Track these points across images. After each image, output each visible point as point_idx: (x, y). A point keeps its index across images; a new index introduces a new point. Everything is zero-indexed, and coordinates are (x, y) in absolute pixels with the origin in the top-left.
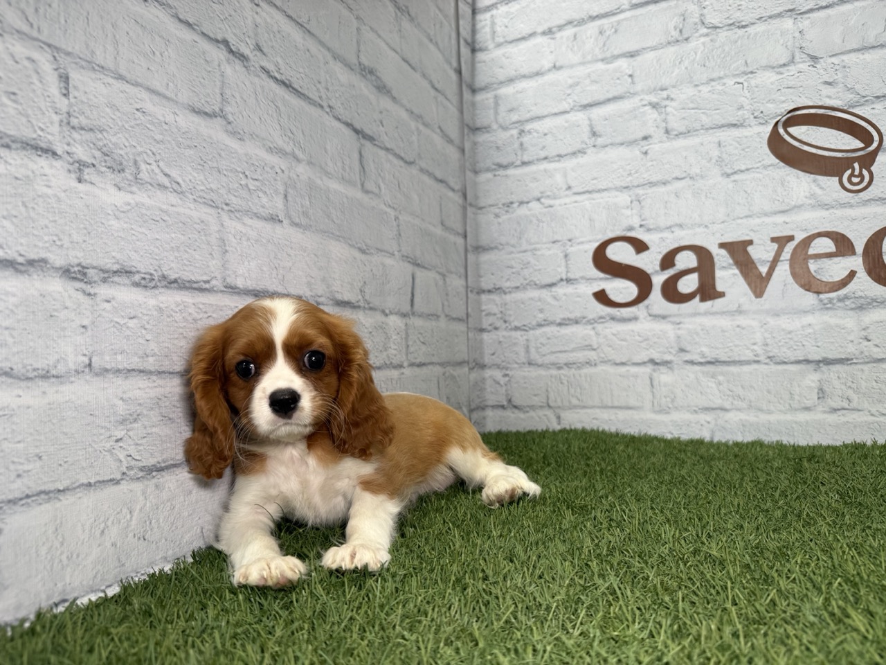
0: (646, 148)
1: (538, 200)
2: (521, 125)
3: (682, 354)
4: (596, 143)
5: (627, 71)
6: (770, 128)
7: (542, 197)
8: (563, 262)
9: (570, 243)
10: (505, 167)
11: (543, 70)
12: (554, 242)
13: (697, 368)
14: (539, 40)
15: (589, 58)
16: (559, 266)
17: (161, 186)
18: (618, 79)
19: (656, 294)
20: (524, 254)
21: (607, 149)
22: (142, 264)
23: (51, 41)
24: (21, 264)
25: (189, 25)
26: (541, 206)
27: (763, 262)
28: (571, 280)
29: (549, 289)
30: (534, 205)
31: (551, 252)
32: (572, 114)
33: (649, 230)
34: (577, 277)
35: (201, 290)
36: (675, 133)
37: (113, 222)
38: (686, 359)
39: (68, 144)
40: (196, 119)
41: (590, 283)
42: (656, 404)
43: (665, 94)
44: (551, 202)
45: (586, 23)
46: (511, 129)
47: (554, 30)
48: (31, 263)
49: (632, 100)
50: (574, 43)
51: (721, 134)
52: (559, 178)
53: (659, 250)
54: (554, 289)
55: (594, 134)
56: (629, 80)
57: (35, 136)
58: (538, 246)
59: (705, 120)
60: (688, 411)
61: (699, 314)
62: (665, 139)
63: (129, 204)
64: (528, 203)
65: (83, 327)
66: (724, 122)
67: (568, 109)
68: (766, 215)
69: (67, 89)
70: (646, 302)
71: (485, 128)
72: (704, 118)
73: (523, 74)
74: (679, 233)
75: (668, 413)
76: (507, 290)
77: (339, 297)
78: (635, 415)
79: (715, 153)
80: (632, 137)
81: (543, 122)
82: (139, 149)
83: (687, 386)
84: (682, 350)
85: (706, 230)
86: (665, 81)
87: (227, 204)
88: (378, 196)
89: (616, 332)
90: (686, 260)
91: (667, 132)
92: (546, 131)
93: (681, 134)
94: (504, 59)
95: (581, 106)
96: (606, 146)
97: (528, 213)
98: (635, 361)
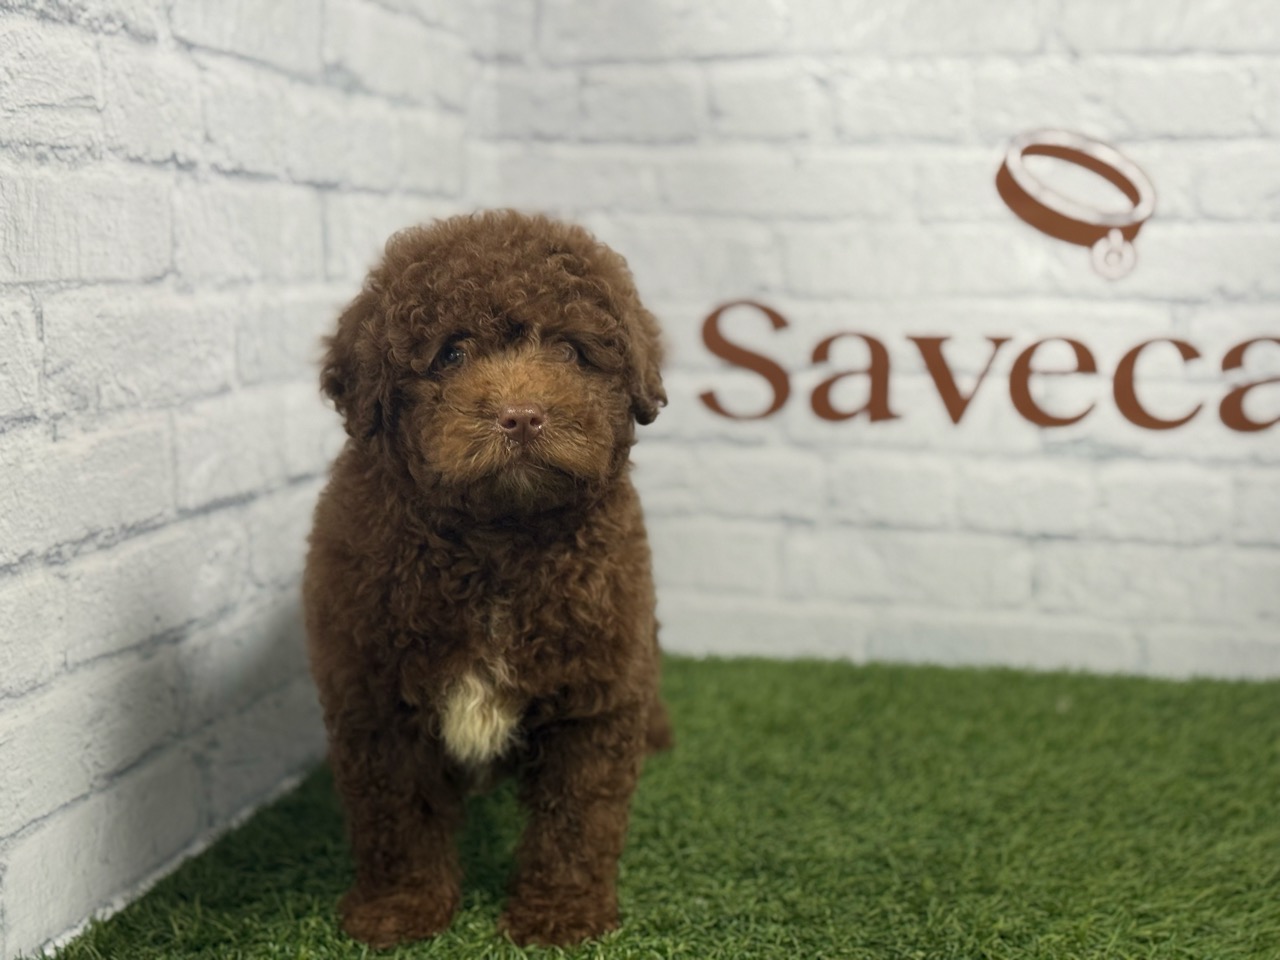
2: (584, 68)
3: (832, 509)
4: (716, 128)
10: (548, 139)
13: (853, 532)
17: (120, 407)
19: (799, 404)
22: (104, 520)
23: (30, 279)
24: (15, 565)
25: (138, 160)
33: (794, 296)
35: (156, 528)
36: (852, 135)
37: (82, 478)
38: (838, 516)
39: (45, 399)
40: (149, 292)
48: (22, 560)
51: (922, 152)
52: (647, 179)
55: (715, 112)
57: (21, 406)
59: (901, 121)
61: (865, 445)
62: (833, 143)
63: (93, 447)
65: (61, 618)
68: (978, 294)
69: (42, 330)
70: (783, 415)
74: (842, 307)
79: (911, 183)
80: (780, 130)
82: (100, 368)
84: (832, 502)
86: (840, 39)
87: (178, 395)
91: (839, 131)
92: (628, 89)
98: (757, 514)
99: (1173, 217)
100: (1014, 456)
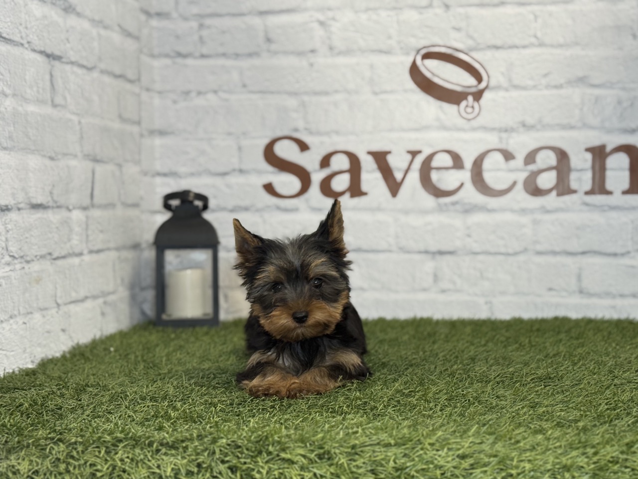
0: (312, 60)
1: (215, 92)
2: (202, 18)
4: (270, 49)
6: (411, 60)
7: (219, 90)
8: (237, 153)
9: (243, 137)
10: (186, 57)
12: (230, 134)
16: (232, 157)
19: (315, 189)
20: (201, 142)
21: (279, 55)
26: (218, 99)
27: (399, 170)
28: (243, 171)
29: (223, 177)
30: (211, 96)
31: (225, 143)
32: (249, 17)
33: (311, 133)
34: (249, 169)
36: (338, 50)
41: (260, 175)
43: (330, 14)
44: (227, 96)
49: (303, 15)
51: (373, 58)
52: (235, 75)
53: (318, 152)
54: (227, 178)
55: (269, 40)
58: (214, 136)
59: (362, 43)
62: (329, 54)
64: (206, 93)
66: (375, 47)
67: (247, 12)
68: (403, 130)
70: (306, 195)
71: (166, 14)
72: (361, 41)
74: (336, 138)
76: (183, 175)
77: (34, 201)
79: (368, 74)
80: (301, 48)
81: (221, 20)
85: (356, 138)
86: (331, 2)
89: (280, 221)
91: (331, 48)
92: (224, 29)
93: (342, 52)
95: (258, 12)
96: (279, 53)
97: (206, 103)
99: (498, 88)
100: (424, 212)
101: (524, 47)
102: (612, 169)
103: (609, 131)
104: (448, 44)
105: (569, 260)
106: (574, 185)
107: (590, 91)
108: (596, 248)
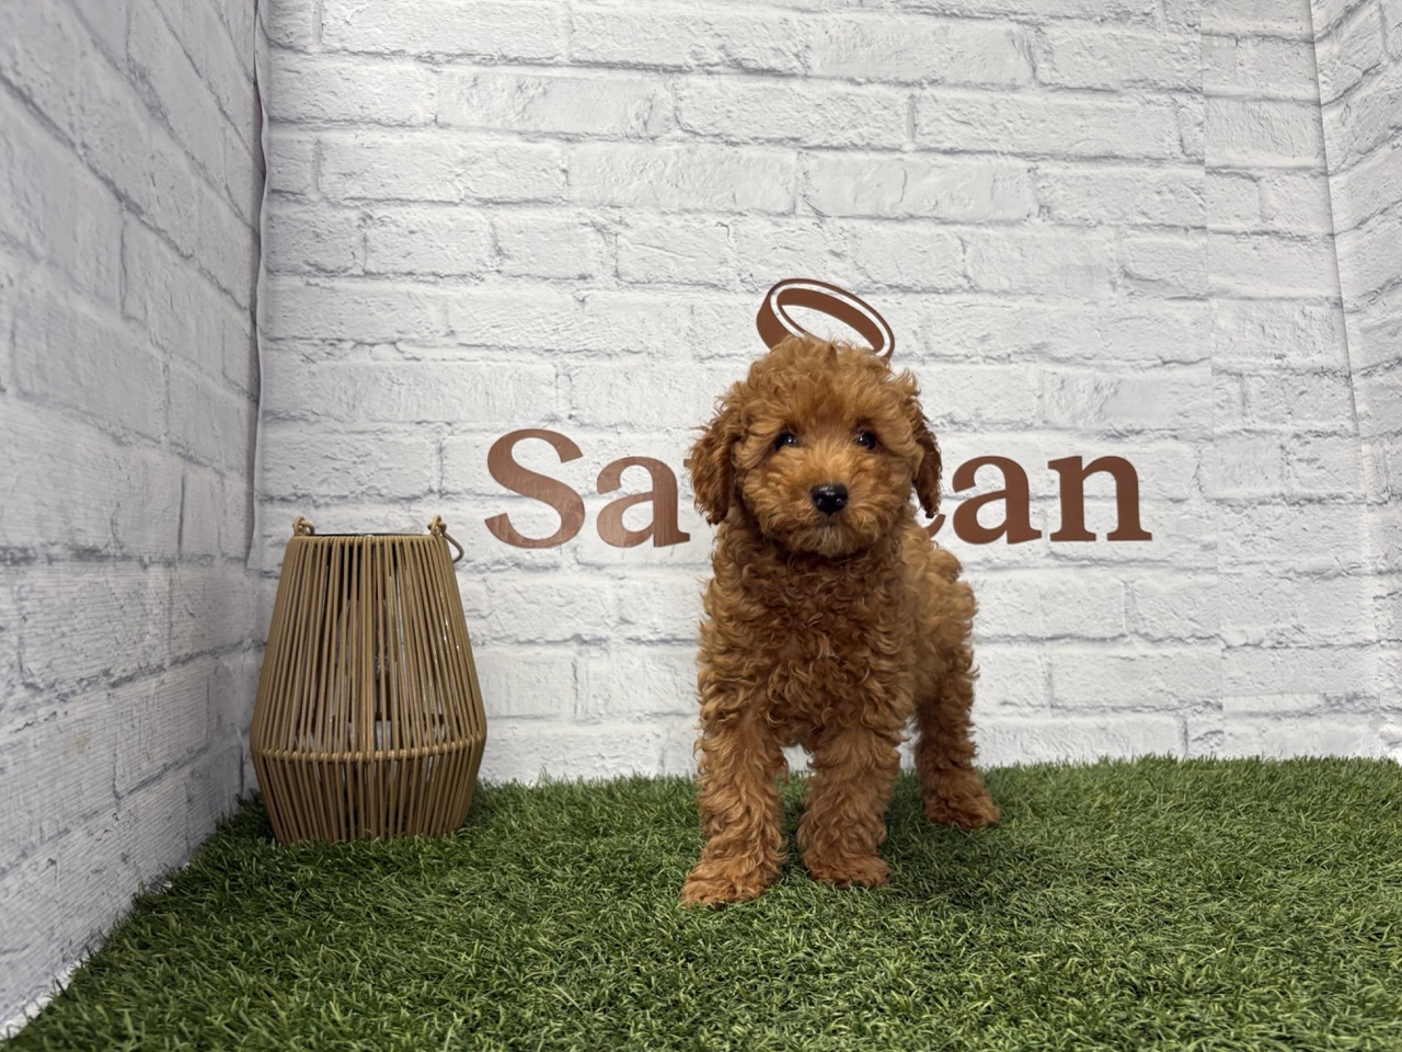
0: (585, 293)
1: (394, 343)
2: (367, 205)
3: (623, 627)
4: (501, 268)
5: (560, 162)
6: (761, 300)
7: (400, 340)
8: (435, 461)
9: (448, 429)
10: (331, 274)
11: (414, 121)
12: (419, 423)
13: (643, 649)
14: (410, 67)
15: (497, 124)
16: (425, 466)
18: (544, 170)
19: (589, 530)
20: (360, 437)
21: (520, 281)
26: (397, 355)
28: (447, 493)
29: (406, 506)
30: (384, 351)
31: (412, 440)
32: (462, 208)
34: (460, 489)
36: (630, 279)
38: (628, 635)
41: (483, 502)
42: (579, 710)
43: (616, 214)
44: (417, 352)
45: (496, 64)
46: (344, 207)
47: (437, 57)
49: (564, 212)
50: (474, 91)
51: (696, 295)
52: (433, 312)
53: (597, 460)
54: (414, 507)
56: (563, 178)
58: (389, 426)
59: (674, 269)
60: (629, 718)
61: (652, 565)
62: (615, 285)
64: (372, 345)
66: (699, 278)
67: (457, 201)
70: (574, 541)
71: (294, 194)
72: (672, 265)
73: (375, 117)
74: (627, 435)
75: (599, 723)
76: (322, 501)
78: (546, 729)
79: (685, 323)
80: (561, 271)
81: (409, 210)
83: (628, 678)
84: (624, 621)
85: (667, 436)
86: (618, 194)
88: (143, 325)
89: (520, 588)
90: (637, 480)
91: (617, 275)
92: (414, 228)
93: (637, 282)
94: (339, 79)
95: (479, 199)
96: (519, 276)
97: (372, 363)
98: (550, 639)
99: (909, 356)
101: (948, 292)
102: (1090, 497)
103: (1084, 436)
104: (824, 280)
105: (1032, 651)
106: (1035, 523)
107: (1051, 368)
108: (1073, 630)
